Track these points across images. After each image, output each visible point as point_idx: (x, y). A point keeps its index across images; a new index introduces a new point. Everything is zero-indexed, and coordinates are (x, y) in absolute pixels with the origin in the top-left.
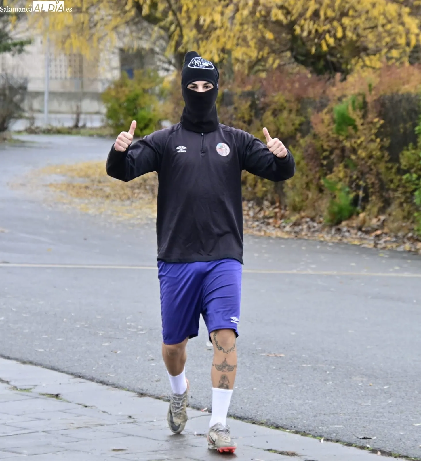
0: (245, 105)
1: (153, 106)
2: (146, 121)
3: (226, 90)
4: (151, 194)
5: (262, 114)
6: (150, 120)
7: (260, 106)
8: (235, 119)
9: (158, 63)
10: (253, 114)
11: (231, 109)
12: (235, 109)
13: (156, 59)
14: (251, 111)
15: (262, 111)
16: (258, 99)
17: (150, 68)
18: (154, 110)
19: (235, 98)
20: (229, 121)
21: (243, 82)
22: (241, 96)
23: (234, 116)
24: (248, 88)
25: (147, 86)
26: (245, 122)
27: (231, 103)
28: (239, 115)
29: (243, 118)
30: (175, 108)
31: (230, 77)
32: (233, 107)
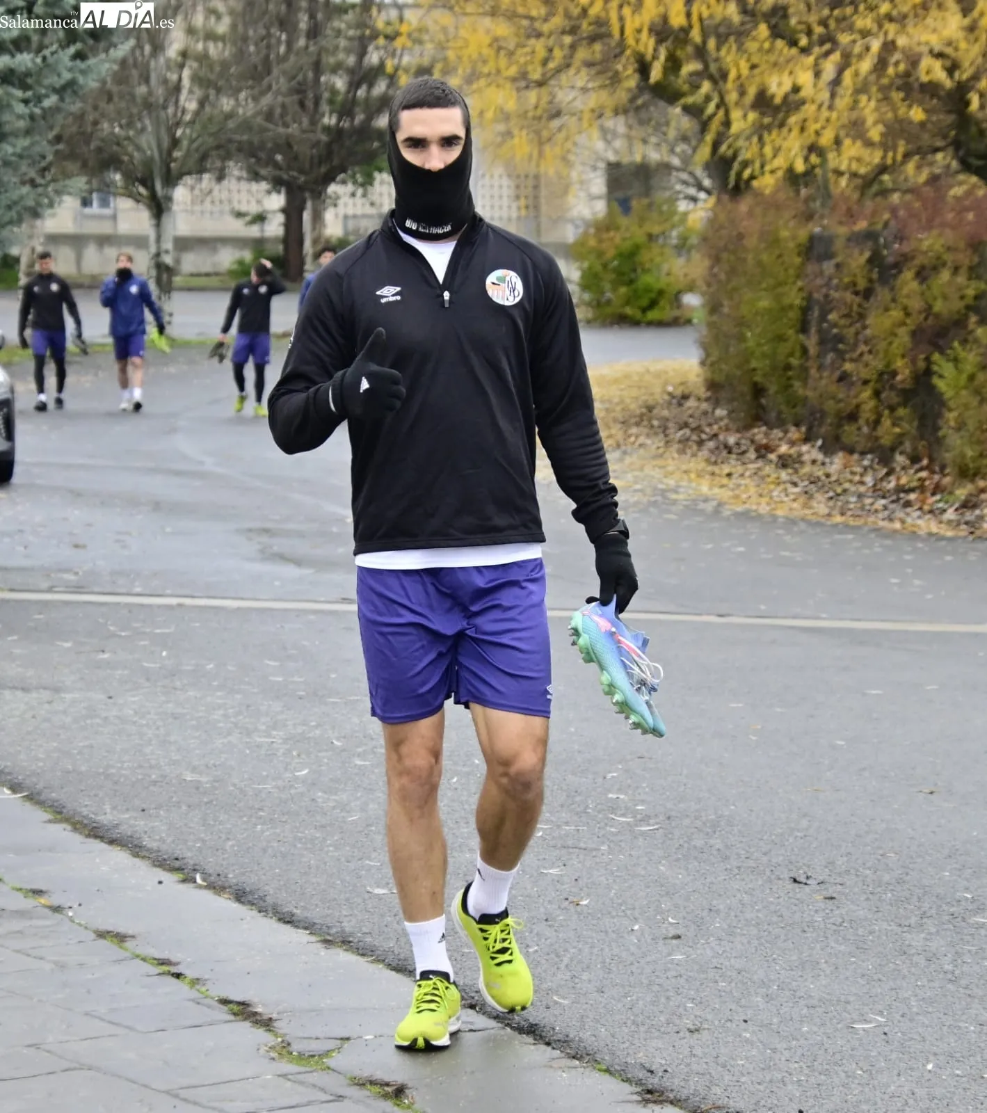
0: (858, 259)
1: (665, 267)
2: (653, 295)
3: (817, 230)
4: (662, 436)
5: (895, 276)
6: (661, 293)
7: (891, 260)
8: (837, 288)
9: (678, 187)
10: (875, 276)
11: (828, 267)
12: (838, 266)
13: (673, 180)
14: (871, 271)
15: (894, 272)
16: (886, 246)
17: (661, 196)
18: (668, 274)
19: (839, 245)
20: (824, 290)
21: (851, 215)
22: (849, 240)
23: (835, 281)
24: (862, 225)
25: (656, 230)
26: (856, 293)
27: (829, 256)
28: (846, 280)
29: (855, 284)
30: (712, 267)
31: (823, 205)
32: (833, 262)
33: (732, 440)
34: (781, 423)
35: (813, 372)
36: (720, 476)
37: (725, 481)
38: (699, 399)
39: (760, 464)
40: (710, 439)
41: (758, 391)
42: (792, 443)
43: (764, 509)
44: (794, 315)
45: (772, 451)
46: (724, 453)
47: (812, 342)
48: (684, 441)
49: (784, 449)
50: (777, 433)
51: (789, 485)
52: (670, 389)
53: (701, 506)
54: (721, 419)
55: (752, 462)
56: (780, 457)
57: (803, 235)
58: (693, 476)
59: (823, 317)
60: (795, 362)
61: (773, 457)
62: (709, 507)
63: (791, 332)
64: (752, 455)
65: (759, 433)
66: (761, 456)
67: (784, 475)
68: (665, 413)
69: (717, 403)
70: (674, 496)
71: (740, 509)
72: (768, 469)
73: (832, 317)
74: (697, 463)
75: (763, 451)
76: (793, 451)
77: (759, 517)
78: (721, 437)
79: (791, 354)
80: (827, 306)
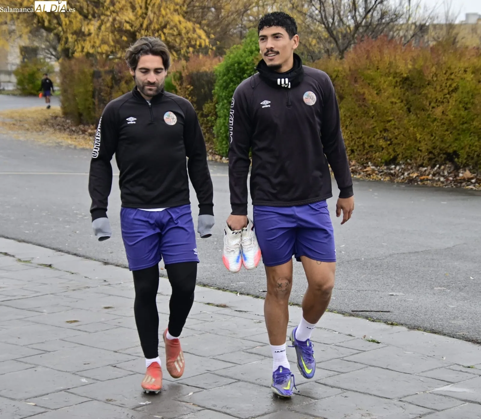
0: (108, 78)
3: (95, 69)
4: (52, 128)
5: (119, 83)
7: (118, 78)
8: (103, 86)
9: (45, 54)
11: (100, 80)
12: (103, 80)
14: (112, 81)
15: (119, 81)
16: (116, 74)
19: (103, 74)
20: (99, 86)
21: (104, 65)
22: (105, 72)
24: (108, 68)
25: (39, 67)
26: (109, 87)
27: (100, 77)
28: (105, 84)
29: (108, 85)
33: (74, 129)
34: (88, 124)
35: (97, 109)
36: (73, 139)
37: (75, 140)
38: (61, 117)
39: (83, 135)
40: (67, 129)
41: (80, 115)
42: (92, 129)
43: (88, 147)
44: (90, 93)
45: (86, 132)
46: (72, 132)
47: (96, 102)
48: (60, 129)
49: (90, 131)
50: (87, 127)
52: (51, 114)
53: (70, 146)
54: (69, 123)
55: (81, 135)
56: (89, 133)
57: (92, 70)
58: (65, 138)
59: (99, 94)
60: (91, 106)
61: (87, 133)
62: (73, 147)
63: (90, 98)
64: (81, 133)
65: (81, 127)
67: (91, 138)
68: (52, 121)
69: (67, 118)
70: (61, 144)
71: (81, 147)
72: (86, 137)
73: (102, 94)
74: (65, 135)
75: (84, 132)
76: (92, 131)
77: (87, 149)
78: (70, 128)
79: (90, 104)
80: (101, 91)
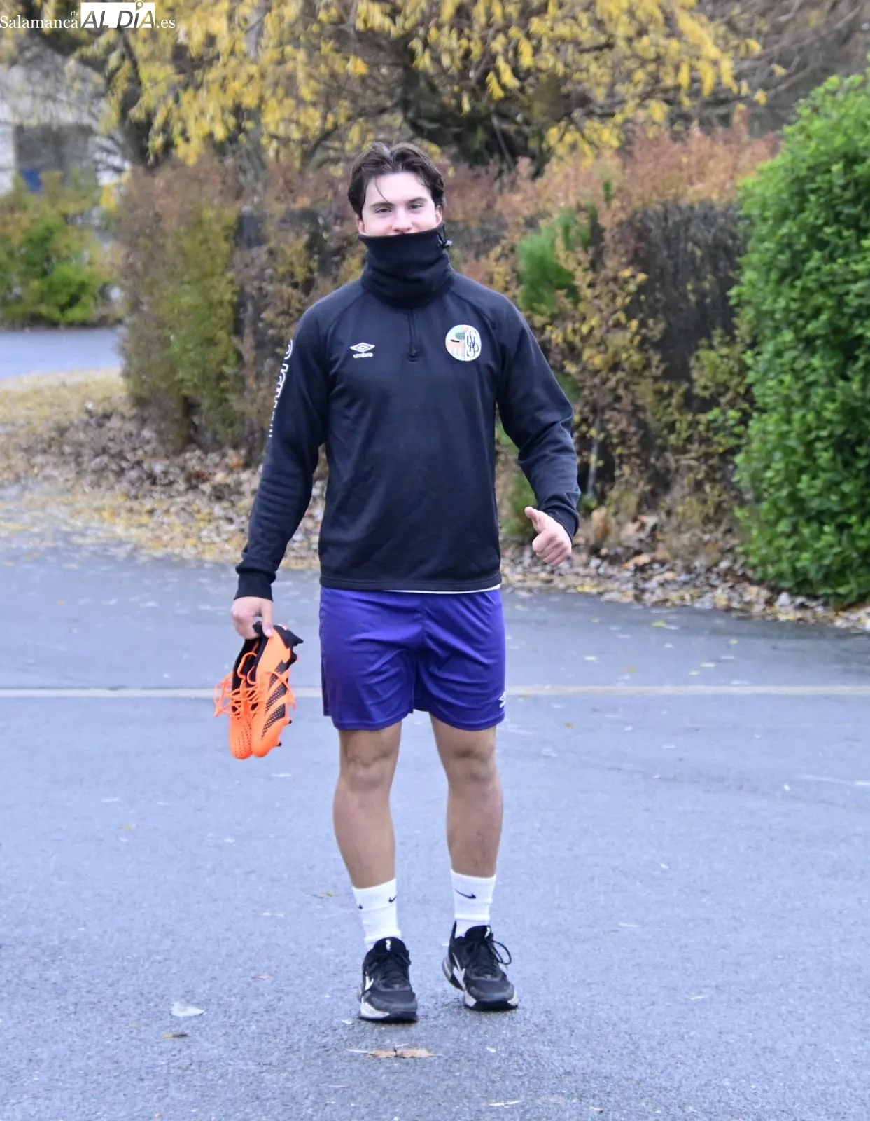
0: (294, 245)
1: (86, 255)
2: (73, 290)
3: (247, 209)
4: (73, 465)
5: (338, 265)
6: (83, 286)
7: (333, 244)
8: (271, 279)
9: (99, 156)
10: (314, 265)
11: (260, 253)
12: (271, 252)
13: (91, 148)
14: (310, 257)
15: (336, 259)
16: (327, 228)
17: (75, 168)
18: (90, 263)
19: (270, 228)
20: (256, 283)
21: (290, 190)
22: (283, 221)
23: (269, 271)
24: (304, 202)
25: (72, 209)
26: (295, 286)
27: (260, 241)
28: (281, 270)
29: (292, 275)
30: (128, 256)
31: (257, 178)
32: (265, 248)
33: (158, 468)
34: (218, 446)
35: (250, 382)
36: (140, 513)
37: (145, 519)
38: (123, 417)
39: (190, 496)
40: (132, 468)
41: (189, 407)
42: (230, 470)
43: (189, 552)
44: (226, 312)
45: (205, 480)
46: (147, 484)
47: (247, 346)
48: (101, 471)
49: (220, 477)
50: (214, 457)
51: (222, 523)
52: (90, 406)
53: (113, 551)
54: (148, 442)
55: (180, 494)
56: (214, 488)
57: (230, 215)
58: (106, 514)
59: (257, 318)
60: (228, 370)
61: (206, 487)
62: (121, 553)
63: (222, 334)
64: (181, 486)
65: (192, 458)
66: (192, 487)
67: (218, 510)
68: (81, 436)
69: (143, 421)
70: (78, 540)
71: (159, 553)
72: (200, 503)
73: (267, 315)
74: (113, 496)
75: (195, 480)
76: (230, 480)
77: (183, 562)
78: (145, 466)
79: (225, 361)
80: (262, 302)
